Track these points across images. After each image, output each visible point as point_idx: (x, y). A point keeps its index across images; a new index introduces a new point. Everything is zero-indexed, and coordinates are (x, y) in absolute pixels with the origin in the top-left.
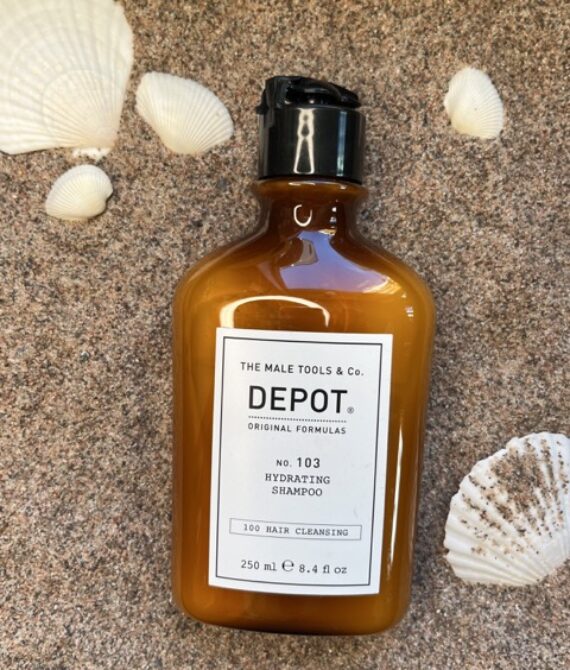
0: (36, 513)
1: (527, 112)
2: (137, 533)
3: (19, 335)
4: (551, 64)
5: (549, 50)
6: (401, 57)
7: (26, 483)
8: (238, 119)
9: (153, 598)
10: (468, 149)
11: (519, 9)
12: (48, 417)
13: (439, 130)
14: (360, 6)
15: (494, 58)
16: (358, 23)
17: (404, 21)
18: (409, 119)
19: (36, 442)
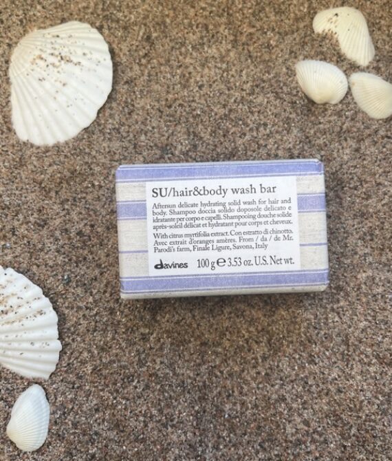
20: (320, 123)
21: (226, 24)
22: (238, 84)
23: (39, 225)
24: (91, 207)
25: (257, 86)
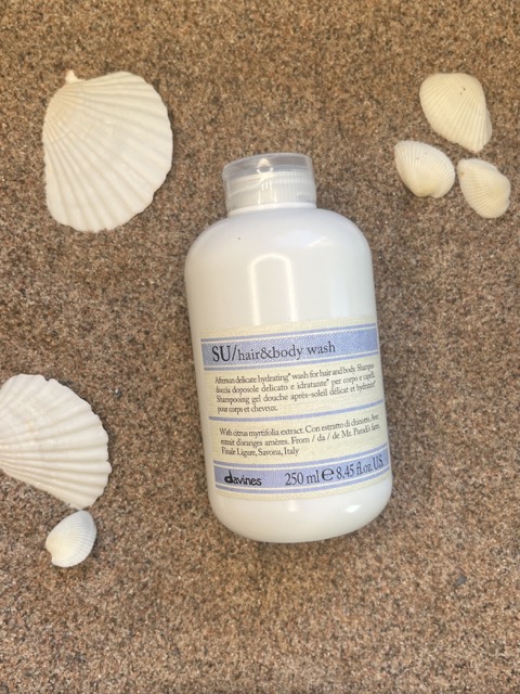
20: (419, 221)
21: (313, 87)
22: (323, 166)
23: (85, 329)
24: (146, 310)
25: (347, 170)
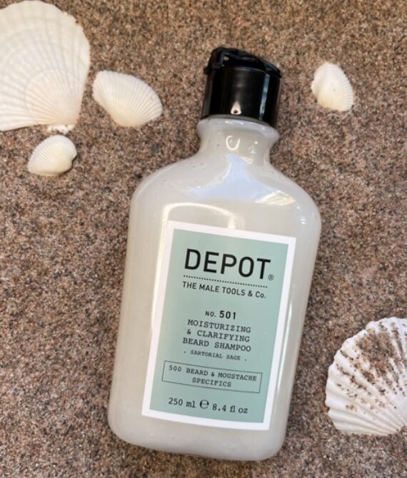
0: (22, 393)
1: (370, 93)
2: (98, 405)
3: (8, 259)
4: (384, 60)
5: (383, 50)
6: (280, 57)
7: (14, 371)
8: (166, 103)
9: (110, 456)
10: (330, 118)
11: (360, 23)
12: (30, 321)
13: (309, 106)
14: (250, 23)
15: (344, 56)
16: (248, 34)
17: (281, 33)
18: (287, 98)
19: (21, 340)
